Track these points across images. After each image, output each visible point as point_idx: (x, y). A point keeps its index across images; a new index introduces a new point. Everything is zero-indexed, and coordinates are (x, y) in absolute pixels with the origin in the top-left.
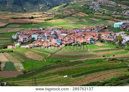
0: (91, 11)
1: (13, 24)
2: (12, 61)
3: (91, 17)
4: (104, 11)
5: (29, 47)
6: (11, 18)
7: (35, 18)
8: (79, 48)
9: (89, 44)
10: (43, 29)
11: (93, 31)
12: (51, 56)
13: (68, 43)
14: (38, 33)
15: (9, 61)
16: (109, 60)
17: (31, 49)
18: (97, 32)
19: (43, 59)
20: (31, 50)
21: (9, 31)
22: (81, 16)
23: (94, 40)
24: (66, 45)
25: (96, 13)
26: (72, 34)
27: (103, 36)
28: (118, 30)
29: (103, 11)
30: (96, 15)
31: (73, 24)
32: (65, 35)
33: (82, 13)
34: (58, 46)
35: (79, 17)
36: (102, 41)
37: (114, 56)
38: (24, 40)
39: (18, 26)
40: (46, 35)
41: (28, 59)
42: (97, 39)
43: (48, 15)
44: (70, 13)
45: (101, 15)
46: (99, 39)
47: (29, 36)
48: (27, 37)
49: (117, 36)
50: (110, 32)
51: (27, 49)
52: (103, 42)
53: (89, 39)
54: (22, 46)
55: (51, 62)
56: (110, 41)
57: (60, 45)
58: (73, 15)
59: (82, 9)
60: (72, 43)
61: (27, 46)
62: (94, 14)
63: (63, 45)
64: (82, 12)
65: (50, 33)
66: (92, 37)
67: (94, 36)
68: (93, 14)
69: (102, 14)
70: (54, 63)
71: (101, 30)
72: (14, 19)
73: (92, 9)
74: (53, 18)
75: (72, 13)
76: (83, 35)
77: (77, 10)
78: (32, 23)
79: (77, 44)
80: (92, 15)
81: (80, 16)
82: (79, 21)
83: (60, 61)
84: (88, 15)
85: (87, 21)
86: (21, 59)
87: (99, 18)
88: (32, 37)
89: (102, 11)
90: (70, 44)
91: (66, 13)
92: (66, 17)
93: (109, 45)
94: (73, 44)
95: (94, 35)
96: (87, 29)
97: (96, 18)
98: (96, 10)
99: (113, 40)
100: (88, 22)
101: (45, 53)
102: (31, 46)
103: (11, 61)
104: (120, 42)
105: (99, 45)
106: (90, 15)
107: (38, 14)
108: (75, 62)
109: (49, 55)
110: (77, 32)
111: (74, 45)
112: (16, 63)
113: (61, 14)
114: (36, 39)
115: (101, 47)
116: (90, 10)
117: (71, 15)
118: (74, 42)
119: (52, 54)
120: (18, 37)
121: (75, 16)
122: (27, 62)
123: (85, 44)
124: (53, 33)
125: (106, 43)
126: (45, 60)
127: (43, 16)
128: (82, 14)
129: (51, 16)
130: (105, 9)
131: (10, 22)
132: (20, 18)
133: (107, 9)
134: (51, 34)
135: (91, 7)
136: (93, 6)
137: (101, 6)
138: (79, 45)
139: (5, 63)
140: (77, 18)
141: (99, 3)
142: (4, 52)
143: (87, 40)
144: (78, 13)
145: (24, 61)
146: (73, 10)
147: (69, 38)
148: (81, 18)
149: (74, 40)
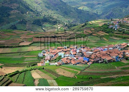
0: (111, 30)
1: (37, 42)
2: (45, 78)
3: (111, 36)
4: (124, 30)
5: (58, 64)
6: (35, 37)
7: (58, 37)
8: (106, 65)
9: (115, 62)
10: (68, 48)
11: (115, 49)
12: (80, 73)
13: (95, 60)
14: (64, 51)
15: (42, 78)
17: (61, 66)
18: (120, 50)
20: (61, 68)
21: (34, 50)
22: (102, 35)
23: (119, 57)
24: (93, 62)
25: (116, 32)
26: (97, 52)
27: (127, 54)
30: (116, 33)
31: (95, 42)
32: (91, 53)
34: (86, 63)
35: (99, 36)
36: (127, 59)
38: (50, 58)
39: (43, 44)
40: (72, 53)
42: (122, 57)
43: (70, 34)
45: (121, 34)
46: (124, 57)
48: (54, 55)
51: (57, 66)
53: (115, 57)
54: (52, 64)
55: (82, 79)
57: (87, 62)
58: (93, 34)
59: (102, 28)
60: (98, 61)
61: (56, 64)
62: (114, 33)
63: (90, 63)
64: (102, 31)
66: (118, 55)
67: (119, 54)
68: (112, 33)
70: (86, 80)
71: (124, 48)
72: (38, 38)
73: (112, 28)
75: (92, 33)
76: (109, 53)
77: (97, 29)
78: (55, 42)
80: (112, 34)
82: (100, 39)
83: (92, 78)
84: (108, 34)
85: (107, 39)
86: (54, 76)
87: (119, 37)
88: (59, 55)
89: (122, 30)
91: (86, 32)
92: (87, 36)
94: (100, 62)
96: (110, 47)
97: (116, 36)
98: (116, 29)
100: (109, 41)
101: (74, 70)
102: (60, 64)
103: (43, 77)
105: (125, 63)
107: (60, 34)
108: (106, 78)
109: (79, 72)
110: (102, 50)
111: (101, 63)
112: (49, 80)
113: (82, 33)
114: (63, 57)
115: (127, 64)
116: (110, 29)
118: (100, 60)
119: (81, 71)
120: (45, 55)
121: (96, 35)
122: (60, 79)
123: (112, 62)
126: (76, 77)
127: (66, 35)
128: (102, 34)
129: (73, 35)
130: (125, 28)
131: (34, 41)
132: (44, 37)
133: (127, 28)
134: (77, 51)
135: (111, 26)
136: (112, 25)
137: (121, 25)
138: (106, 63)
139: (38, 79)
140: (97, 37)
141: (118, 22)
142: (35, 69)
143: (113, 58)
144: (98, 32)
145: (57, 78)
146: (94, 29)
147: (95, 56)
148: (101, 37)
149: (100, 58)
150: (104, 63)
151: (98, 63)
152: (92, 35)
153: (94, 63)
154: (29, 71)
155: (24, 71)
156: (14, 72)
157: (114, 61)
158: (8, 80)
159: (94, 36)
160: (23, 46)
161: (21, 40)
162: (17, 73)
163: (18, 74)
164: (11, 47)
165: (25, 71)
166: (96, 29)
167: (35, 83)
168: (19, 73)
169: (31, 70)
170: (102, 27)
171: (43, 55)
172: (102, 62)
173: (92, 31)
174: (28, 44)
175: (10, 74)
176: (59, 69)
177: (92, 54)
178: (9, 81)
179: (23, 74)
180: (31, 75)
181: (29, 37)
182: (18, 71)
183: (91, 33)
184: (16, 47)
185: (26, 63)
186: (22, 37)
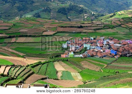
1: (61, 32)
2: (69, 71)
5: (83, 57)
6: (60, 27)
7: (84, 27)
10: (94, 39)
12: (107, 67)
14: (90, 43)
15: (65, 70)
17: (86, 59)
19: (100, 70)
22: (131, 27)
26: (126, 45)
31: (124, 34)
32: (119, 45)
34: (113, 57)
35: (128, 27)
38: (75, 50)
39: (67, 34)
40: (98, 45)
41: (84, 69)
43: (97, 25)
44: (119, 23)
47: (80, 46)
48: (79, 47)
55: (108, 73)
57: (115, 56)
60: (126, 54)
61: (81, 56)
63: (118, 56)
65: (103, 43)
70: (112, 74)
72: (62, 28)
74: (102, 27)
78: (81, 32)
82: (129, 31)
83: (118, 72)
86: (78, 68)
88: (84, 47)
91: (114, 23)
92: (115, 27)
94: (128, 55)
101: (100, 63)
102: (86, 56)
107: (87, 24)
109: (106, 66)
110: (131, 43)
112: (72, 72)
113: (110, 24)
114: (88, 49)
117: (120, 25)
118: (128, 53)
119: (108, 64)
120: (69, 46)
121: (125, 26)
122: (84, 72)
124: (105, 43)
126: (102, 70)
127: (92, 25)
128: (131, 25)
129: (101, 25)
131: (59, 31)
132: (69, 27)
139: (61, 72)
140: (126, 28)
142: (59, 61)
144: (127, 23)
145: (81, 70)
146: (122, 20)
148: (131, 29)
149: (128, 51)
151: (126, 56)
152: (121, 27)
153: (121, 56)
154: (52, 62)
155: (46, 63)
156: (36, 63)
158: (30, 70)
160: (47, 36)
161: (45, 29)
162: (40, 64)
163: (40, 66)
164: (34, 36)
165: (48, 62)
166: (125, 20)
167: (58, 75)
168: (41, 64)
169: (54, 62)
170: (131, 19)
171: (67, 46)
172: (130, 56)
173: (121, 22)
174: (52, 33)
175: (32, 64)
176: (84, 61)
177: (120, 47)
178: (31, 72)
179: (46, 65)
180: (54, 67)
181: (53, 27)
182: (41, 62)
184: (39, 36)
185: (49, 54)
186: (45, 26)
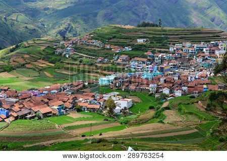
0: (58, 58)
3: (59, 68)
4: (82, 57)
8: (38, 122)
9: (57, 116)
11: (62, 92)
13: (20, 114)
16: (92, 143)
18: (70, 93)
22: (42, 67)
23: (66, 108)
24: (16, 118)
25: (67, 62)
26: (26, 98)
27: (80, 102)
28: (107, 89)
29: (80, 57)
30: (68, 64)
31: (28, 80)
32: (14, 100)
33: (43, 62)
34: (3, 120)
35: (37, 68)
36: (79, 110)
37: (101, 135)
42: (70, 106)
44: (22, 61)
45: (76, 64)
46: (73, 106)
49: (105, 101)
50: (93, 94)
52: (82, 111)
53: (56, 107)
56: (94, 109)
57: (5, 118)
58: (27, 66)
60: (26, 115)
62: (64, 62)
63: (11, 119)
64: (43, 59)
66: (62, 103)
67: (64, 102)
68: (61, 62)
69: (77, 62)
71: (78, 90)
73: (61, 54)
75: (25, 63)
76: (46, 100)
77: (34, 56)
79: (35, 116)
80: (61, 65)
81: (40, 67)
82: (38, 75)
83: (7, 147)
84: (53, 65)
85: (52, 74)
89: (78, 58)
90: (23, 117)
91: (14, 61)
92: (15, 69)
93: (91, 116)
94: (29, 116)
95: (66, 99)
96: (53, 89)
97: (67, 69)
98: (67, 56)
99: (98, 107)
100: (54, 77)
104: (111, 111)
105: (74, 117)
106: (58, 64)
110: (36, 95)
111: (31, 118)
113: (7, 64)
115: (77, 120)
116: (57, 55)
117: (23, 65)
118: (30, 113)
121: (32, 67)
123: (50, 116)
125: (86, 113)
128: (43, 64)
130: (84, 54)
133: (87, 54)
135: (59, 51)
136: (62, 48)
137: (76, 49)
138: (40, 118)
140: (34, 70)
141: (73, 44)
143: (53, 109)
144: (36, 61)
146: (28, 56)
147: (21, 106)
148: (41, 70)
149: (30, 109)
150: (37, 118)
151: (26, 119)
157: (54, 114)
159: (28, 68)
166: (32, 55)
170: (43, 53)
172: (33, 117)
173: (25, 60)
177: (16, 102)
183: (22, 63)
